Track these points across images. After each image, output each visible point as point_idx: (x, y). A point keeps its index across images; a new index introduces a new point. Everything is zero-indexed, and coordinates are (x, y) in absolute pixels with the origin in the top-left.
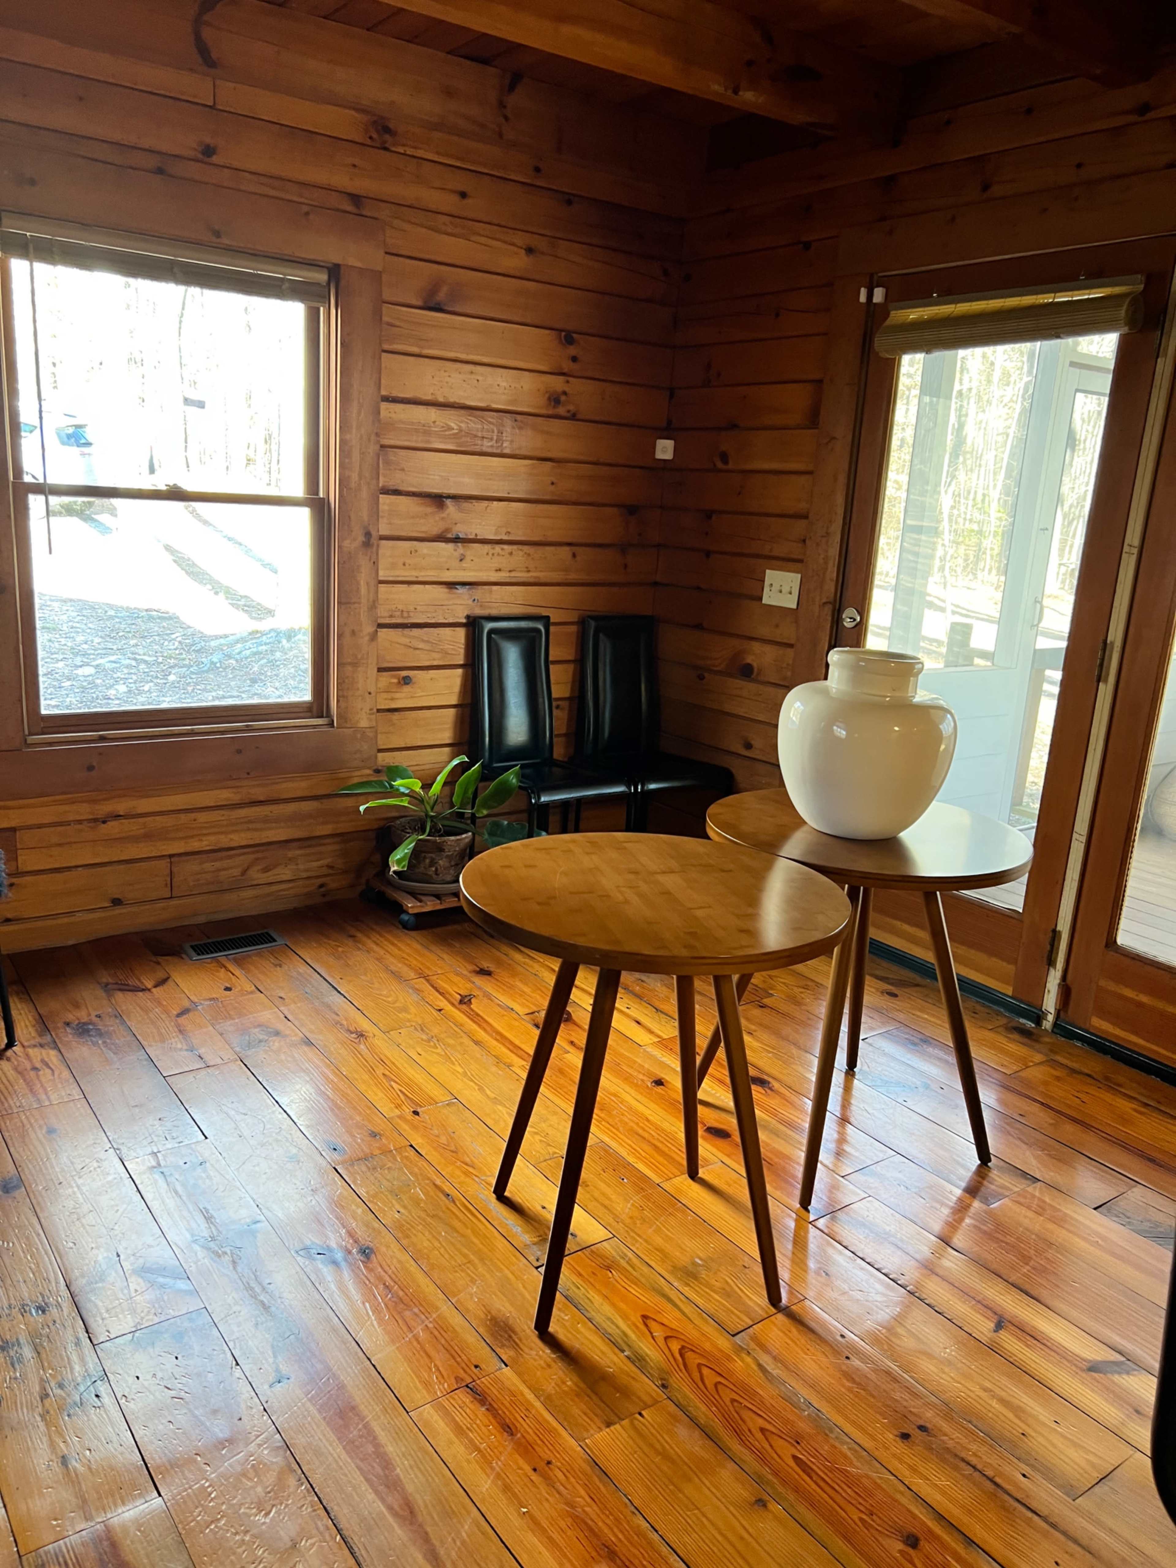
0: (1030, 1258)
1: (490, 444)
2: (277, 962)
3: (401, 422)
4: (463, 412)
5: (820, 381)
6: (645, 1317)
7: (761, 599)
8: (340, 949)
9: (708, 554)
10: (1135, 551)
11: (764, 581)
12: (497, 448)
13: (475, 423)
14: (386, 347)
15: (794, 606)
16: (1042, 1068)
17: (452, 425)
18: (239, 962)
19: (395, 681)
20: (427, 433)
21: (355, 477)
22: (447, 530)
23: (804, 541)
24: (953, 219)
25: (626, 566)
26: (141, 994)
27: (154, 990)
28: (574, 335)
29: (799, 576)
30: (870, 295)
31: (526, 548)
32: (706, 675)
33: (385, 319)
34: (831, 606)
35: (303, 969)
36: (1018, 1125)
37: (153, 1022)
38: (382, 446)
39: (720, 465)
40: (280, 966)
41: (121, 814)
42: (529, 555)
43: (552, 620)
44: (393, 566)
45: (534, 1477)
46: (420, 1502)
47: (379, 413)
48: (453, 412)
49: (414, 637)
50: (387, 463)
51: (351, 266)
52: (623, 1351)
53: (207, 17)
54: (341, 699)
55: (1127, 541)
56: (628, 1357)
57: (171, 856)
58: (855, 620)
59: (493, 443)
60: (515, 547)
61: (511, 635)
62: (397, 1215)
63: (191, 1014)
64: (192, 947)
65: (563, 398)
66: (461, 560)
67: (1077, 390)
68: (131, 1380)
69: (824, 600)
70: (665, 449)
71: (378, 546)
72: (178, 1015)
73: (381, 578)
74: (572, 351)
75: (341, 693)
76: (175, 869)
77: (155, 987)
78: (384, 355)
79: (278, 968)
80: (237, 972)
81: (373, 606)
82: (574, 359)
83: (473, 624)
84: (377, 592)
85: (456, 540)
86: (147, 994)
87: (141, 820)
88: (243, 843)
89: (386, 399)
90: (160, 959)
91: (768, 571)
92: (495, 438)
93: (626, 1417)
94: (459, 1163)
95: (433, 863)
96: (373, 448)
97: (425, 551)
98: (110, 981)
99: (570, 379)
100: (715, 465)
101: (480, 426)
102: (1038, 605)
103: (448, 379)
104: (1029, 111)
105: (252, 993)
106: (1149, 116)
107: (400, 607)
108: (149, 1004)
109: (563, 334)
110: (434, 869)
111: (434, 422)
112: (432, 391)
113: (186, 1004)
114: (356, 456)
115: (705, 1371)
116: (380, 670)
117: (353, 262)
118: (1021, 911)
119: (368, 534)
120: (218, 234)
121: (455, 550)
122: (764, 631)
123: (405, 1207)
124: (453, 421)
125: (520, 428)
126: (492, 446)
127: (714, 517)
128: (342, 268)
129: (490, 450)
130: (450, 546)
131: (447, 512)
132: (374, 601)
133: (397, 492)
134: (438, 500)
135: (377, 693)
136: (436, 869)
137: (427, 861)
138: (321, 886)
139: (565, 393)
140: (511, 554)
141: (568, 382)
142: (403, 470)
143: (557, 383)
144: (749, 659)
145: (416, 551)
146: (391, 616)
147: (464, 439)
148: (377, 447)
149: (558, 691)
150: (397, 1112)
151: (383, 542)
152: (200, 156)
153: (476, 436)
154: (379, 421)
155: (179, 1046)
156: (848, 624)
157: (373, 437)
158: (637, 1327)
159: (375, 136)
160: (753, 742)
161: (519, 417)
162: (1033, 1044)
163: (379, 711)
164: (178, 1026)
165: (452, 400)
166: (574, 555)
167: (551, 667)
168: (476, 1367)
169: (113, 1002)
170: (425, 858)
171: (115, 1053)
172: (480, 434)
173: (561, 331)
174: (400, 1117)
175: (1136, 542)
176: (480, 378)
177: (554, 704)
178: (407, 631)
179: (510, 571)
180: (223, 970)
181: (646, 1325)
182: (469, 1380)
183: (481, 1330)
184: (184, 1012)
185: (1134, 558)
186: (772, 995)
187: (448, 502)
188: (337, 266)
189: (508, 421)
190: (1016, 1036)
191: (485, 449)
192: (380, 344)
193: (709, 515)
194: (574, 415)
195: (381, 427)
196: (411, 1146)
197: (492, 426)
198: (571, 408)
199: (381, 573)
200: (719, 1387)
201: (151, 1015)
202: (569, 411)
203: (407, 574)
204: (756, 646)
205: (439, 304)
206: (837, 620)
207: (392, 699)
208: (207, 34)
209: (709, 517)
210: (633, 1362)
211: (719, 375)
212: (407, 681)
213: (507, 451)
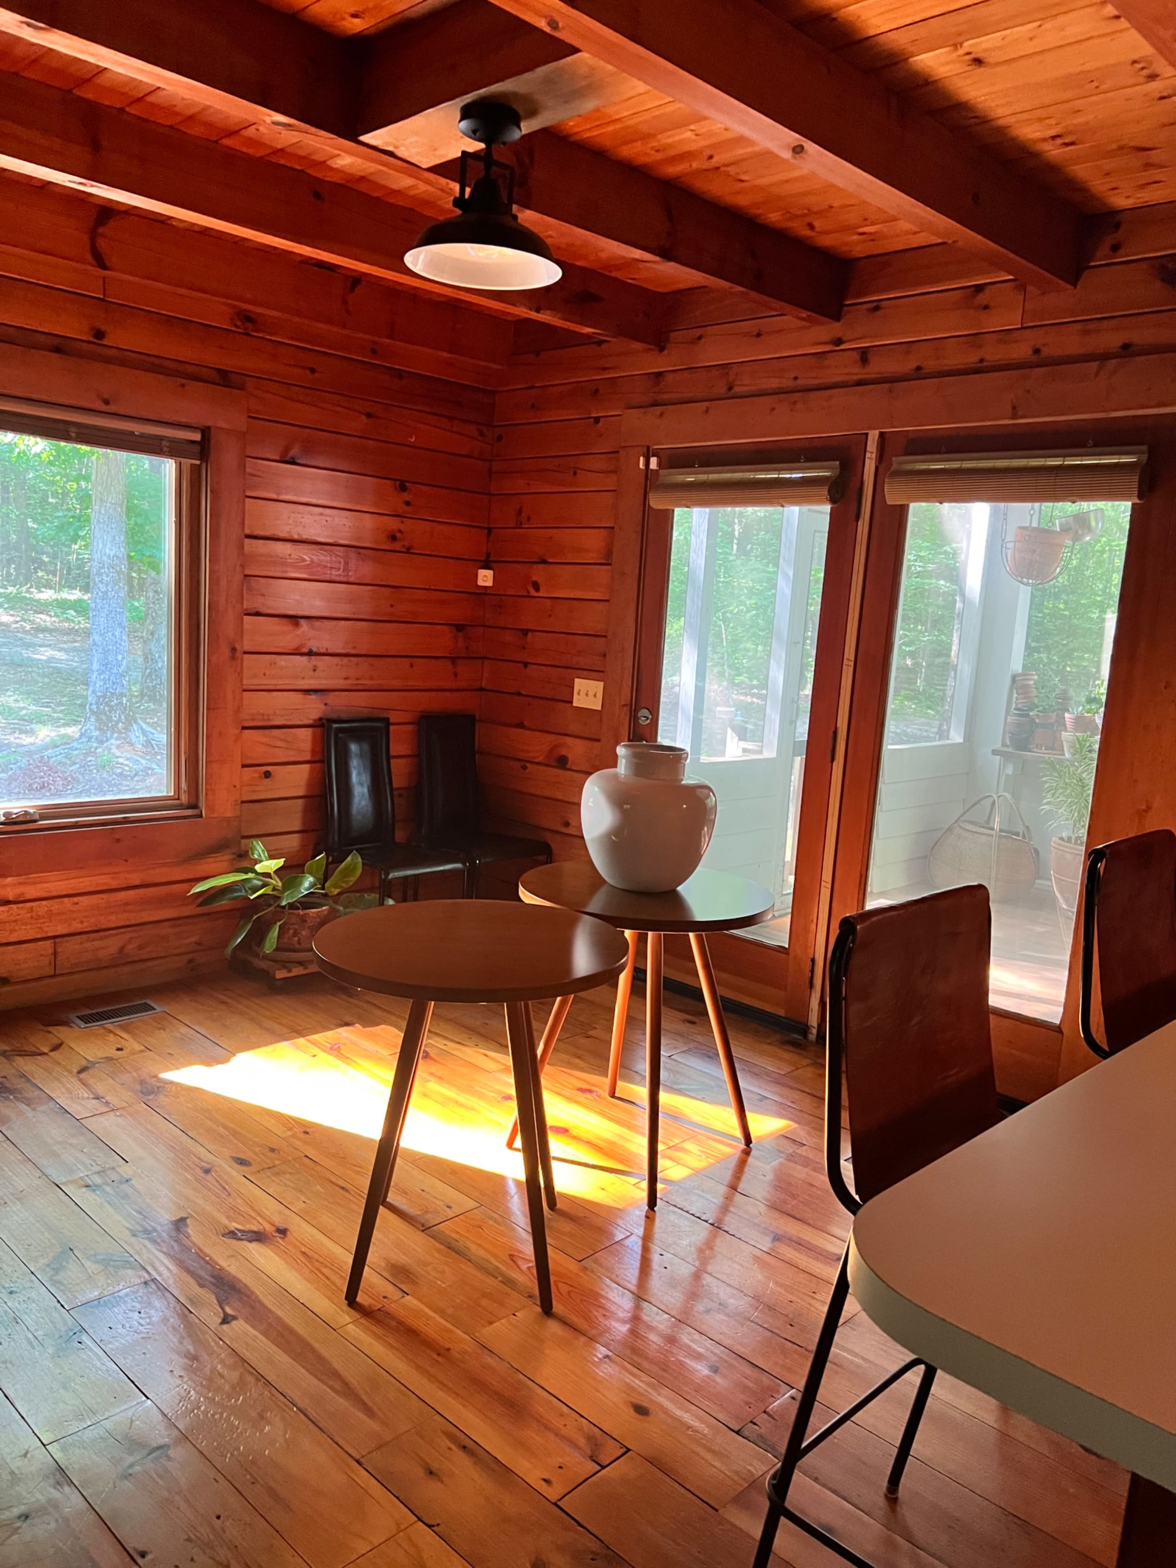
0: (798, 1195)
1: (338, 573)
2: (159, 1026)
3: (261, 555)
4: (314, 546)
5: (612, 528)
6: (511, 1256)
7: (572, 702)
8: (215, 1014)
9: (526, 664)
10: (852, 664)
11: (573, 688)
12: (345, 576)
13: (324, 555)
14: (248, 494)
15: (599, 708)
16: (809, 1069)
17: (305, 557)
18: (125, 1028)
19: (257, 775)
20: (285, 564)
21: (222, 601)
22: (303, 645)
23: (605, 655)
24: (707, 411)
25: (456, 675)
26: (39, 1057)
27: (51, 1054)
28: (407, 484)
29: (602, 683)
30: (647, 463)
31: (370, 660)
32: (528, 765)
33: (248, 470)
34: (628, 708)
35: (184, 1030)
36: (790, 1109)
37: (57, 1079)
38: (246, 576)
39: (533, 593)
40: (164, 1029)
41: (11, 899)
42: (373, 665)
43: (391, 721)
44: (255, 676)
45: (439, 1359)
46: (356, 1383)
47: (243, 548)
48: (306, 546)
49: (274, 737)
50: (250, 589)
51: (220, 428)
52: (496, 1278)
53: (101, 230)
54: (209, 793)
55: (846, 656)
56: (501, 1281)
57: (54, 937)
58: (648, 718)
59: (340, 572)
60: (361, 659)
61: (356, 734)
62: (304, 1205)
63: (91, 1071)
64: (78, 1017)
65: (398, 535)
66: (314, 670)
67: (815, 531)
68: (106, 1329)
69: (623, 703)
70: (485, 578)
71: (242, 659)
72: (79, 1072)
73: (244, 687)
74: (406, 496)
75: (208, 787)
76: (59, 950)
77: (52, 1051)
78: (248, 500)
79: (162, 1031)
80: (125, 1035)
81: (238, 710)
82: (408, 503)
83: (322, 725)
84: (242, 698)
85: (310, 653)
86: (46, 1056)
87: (28, 905)
88: (121, 924)
89: (248, 536)
90: (51, 1029)
91: (577, 680)
92: (342, 568)
93: (504, 1317)
94: (348, 1166)
95: (295, 933)
96: (238, 577)
97: (283, 663)
98: (7, 1048)
99: (404, 520)
100: (529, 592)
101: (329, 558)
102: (795, 705)
103: (302, 520)
104: (758, 335)
105: (142, 1051)
106: (843, 347)
107: (261, 711)
108: (49, 1065)
109: (398, 483)
110: (296, 939)
111: (290, 555)
112: (288, 529)
113: (84, 1063)
114: (223, 583)
115: (560, 1285)
116: (243, 766)
117: (222, 424)
118: (787, 946)
119: (234, 650)
120: (107, 402)
121: (309, 662)
122: (574, 728)
123: (308, 1199)
124: (307, 555)
125: (363, 560)
126: (339, 575)
127: (530, 634)
128: (213, 431)
129: (337, 579)
130: (305, 659)
131: (301, 630)
132: (239, 707)
133: (258, 614)
134: (294, 619)
135: (241, 786)
136: (299, 939)
137: (291, 932)
138: (190, 961)
139: (400, 531)
140: (357, 664)
141: (402, 522)
142: (263, 595)
143: (393, 524)
144: (564, 752)
145: (275, 663)
146: (253, 719)
147: (314, 570)
148: (242, 576)
149: (399, 781)
150: (289, 1133)
151: (246, 656)
152: (91, 339)
153: (326, 566)
154: (243, 554)
155: (86, 1095)
156: (643, 722)
157: (238, 568)
158: (506, 1263)
159: (239, 323)
160: (570, 821)
161: (361, 551)
162: (802, 1052)
163: (243, 802)
164: (81, 1080)
165: (304, 537)
166: (412, 666)
167: (392, 761)
168: (384, 1297)
169: (15, 1064)
170: (289, 929)
171: (27, 1105)
172: (329, 565)
173: (395, 480)
174: (293, 1136)
175: (852, 658)
176: (328, 519)
177: (395, 793)
178: (267, 732)
179: (357, 679)
180: (111, 1035)
181: (513, 1260)
182: (380, 1306)
183: (385, 1274)
184: (83, 1070)
185: (851, 669)
186: (595, 1028)
187: (302, 622)
188: (209, 428)
189: (352, 553)
190: (790, 1048)
191: (334, 578)
192: (244, 491)
193: (525, 632)
194: (409, 549)
195: (245, 559)
196: (306, 1156)
197: (338, 558)
198: (407, 544)
199: (245, 682)
200: (572, 1294)
201: (55, 1074)
202: (404, 546)
203: (266, 682)
204: (569, 740)
205: (293, 458)
206: (634, 717)
207: (254, 791)
208: (101, 243)
209: (526, 635)
210: (505, 1284)
211: (529, 519)
212: (267, 775)
213: (352, 580)
